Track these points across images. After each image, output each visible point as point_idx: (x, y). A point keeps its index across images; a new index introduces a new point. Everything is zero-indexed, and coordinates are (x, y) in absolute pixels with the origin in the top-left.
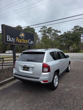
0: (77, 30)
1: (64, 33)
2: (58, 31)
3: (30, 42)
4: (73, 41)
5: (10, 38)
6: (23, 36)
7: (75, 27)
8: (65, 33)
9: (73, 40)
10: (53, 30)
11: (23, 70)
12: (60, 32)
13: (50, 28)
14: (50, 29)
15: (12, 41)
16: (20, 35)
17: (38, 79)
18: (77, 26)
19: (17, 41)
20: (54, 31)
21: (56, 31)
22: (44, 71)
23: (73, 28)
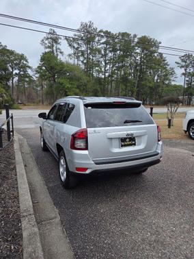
17: (158, 154)
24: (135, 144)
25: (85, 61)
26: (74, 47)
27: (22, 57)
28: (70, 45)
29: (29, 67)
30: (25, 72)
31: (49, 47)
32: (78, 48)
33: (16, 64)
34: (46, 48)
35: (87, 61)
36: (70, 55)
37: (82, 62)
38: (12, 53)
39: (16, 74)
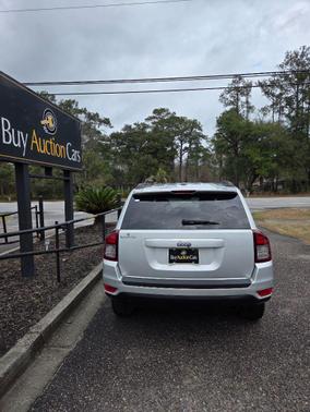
0: (162, 122)
1: (124, 130)
2: (102, 117)
3: (71, 154)
4: (156, 161)
5: (11, 131)
6: (51, 125)
7: (155, 111)
8: (128, 128)
9: (154, 154)
10: (81, 112)
11: (171, 261)
12: (107, 122)
13: (69, 103)
14: (71, 107)
15: (19, 144)
16: (43, 122)
17: (248, 285)
18: (163, 110)
19: (34, 144)
20: (83, 115)
21: (94, 117)
22: (259, 258)
23: (152, 115)
24: (197, 262)
25: (293, 114)
26: (273, 95)
27: (195, 124)
28: (267, 93)
29: (204, 137)
30: (197, 144)
31: (232, 103)
32: (281, 94)
33: (186, 135)
34: (227, 105)
35: (297, 113)
36: (264, 109)
37: (288, 116)
38: (182, 120)
39: (186, 148)
